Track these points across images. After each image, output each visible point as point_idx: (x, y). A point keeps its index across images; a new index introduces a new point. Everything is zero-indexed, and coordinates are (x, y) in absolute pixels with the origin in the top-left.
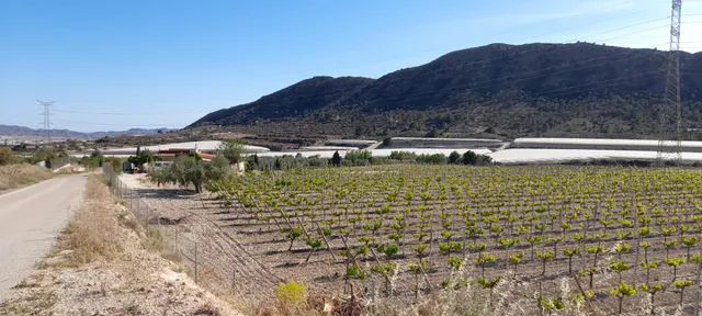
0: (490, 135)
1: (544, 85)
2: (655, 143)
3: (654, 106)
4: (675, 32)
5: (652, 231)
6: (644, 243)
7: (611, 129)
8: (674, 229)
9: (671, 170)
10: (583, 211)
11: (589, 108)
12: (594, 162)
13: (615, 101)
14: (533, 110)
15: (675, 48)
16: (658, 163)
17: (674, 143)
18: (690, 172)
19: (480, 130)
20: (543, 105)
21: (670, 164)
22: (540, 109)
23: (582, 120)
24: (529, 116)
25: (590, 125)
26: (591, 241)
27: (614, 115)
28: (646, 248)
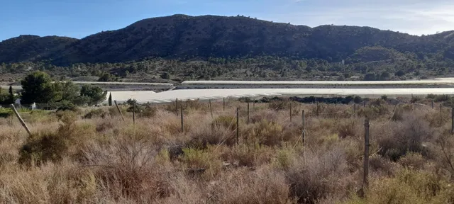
0: (165, 80)
1: (215, 45)
3: (293, 61)
11: (248, 62)
13: (266, 57)
14: (205, 63)
19: (157, 77)
20: (213, 59)
22: (211, 62)
23: (244, 70)
24: (202, 66)
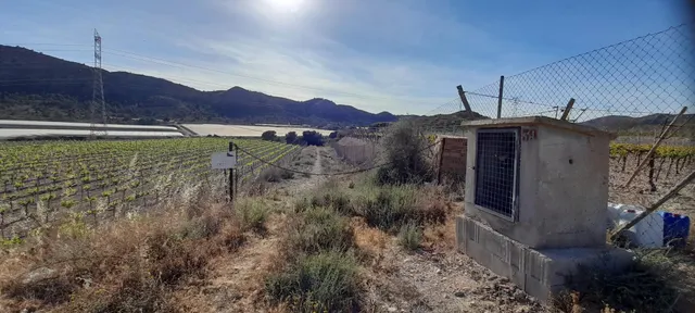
2: (89, 125)
4: (97, 56)
5: (90, 178)
6: (87, 186)
7: (52, 115)
8: (106, 175)
9: (102, 141)
10: (34, 173)
12: (39, 138)
15: (98, 66)
16: (91, 138)
17: (102, 125)
18: (114, 143)
21: (99, 138)
25: (31, 110)
26: (44, 192)
27: (53, 104)
28: (87, 190)
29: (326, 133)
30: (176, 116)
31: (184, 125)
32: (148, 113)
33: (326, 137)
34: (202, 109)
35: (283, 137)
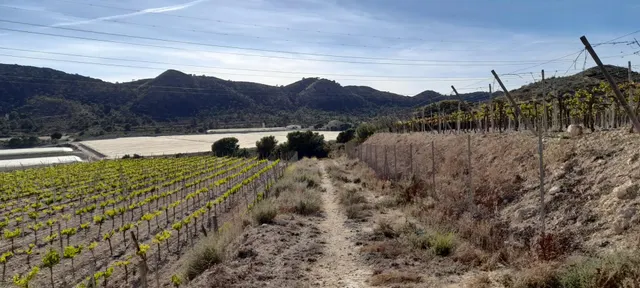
29: (330, 136)
30: (71, 129)
31: (84, 143)
32: (27, 127)
33: (330, 143)
34: (115, 113)
35: (252, 150)
